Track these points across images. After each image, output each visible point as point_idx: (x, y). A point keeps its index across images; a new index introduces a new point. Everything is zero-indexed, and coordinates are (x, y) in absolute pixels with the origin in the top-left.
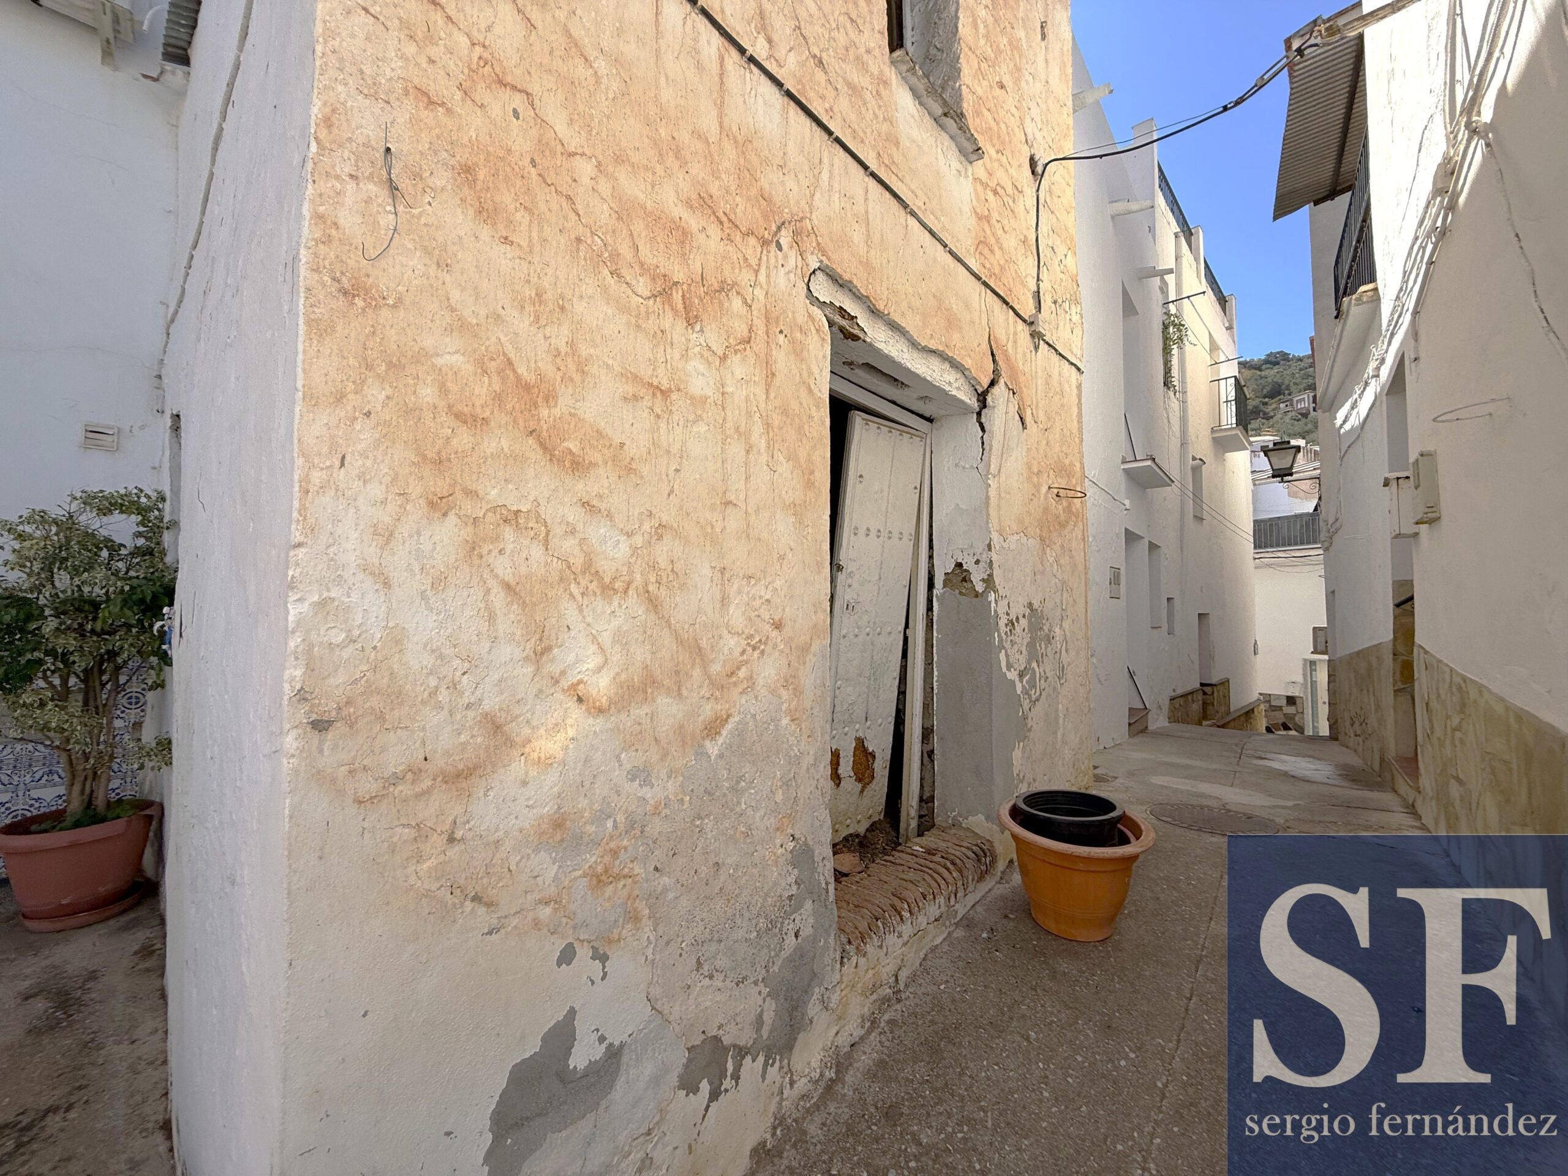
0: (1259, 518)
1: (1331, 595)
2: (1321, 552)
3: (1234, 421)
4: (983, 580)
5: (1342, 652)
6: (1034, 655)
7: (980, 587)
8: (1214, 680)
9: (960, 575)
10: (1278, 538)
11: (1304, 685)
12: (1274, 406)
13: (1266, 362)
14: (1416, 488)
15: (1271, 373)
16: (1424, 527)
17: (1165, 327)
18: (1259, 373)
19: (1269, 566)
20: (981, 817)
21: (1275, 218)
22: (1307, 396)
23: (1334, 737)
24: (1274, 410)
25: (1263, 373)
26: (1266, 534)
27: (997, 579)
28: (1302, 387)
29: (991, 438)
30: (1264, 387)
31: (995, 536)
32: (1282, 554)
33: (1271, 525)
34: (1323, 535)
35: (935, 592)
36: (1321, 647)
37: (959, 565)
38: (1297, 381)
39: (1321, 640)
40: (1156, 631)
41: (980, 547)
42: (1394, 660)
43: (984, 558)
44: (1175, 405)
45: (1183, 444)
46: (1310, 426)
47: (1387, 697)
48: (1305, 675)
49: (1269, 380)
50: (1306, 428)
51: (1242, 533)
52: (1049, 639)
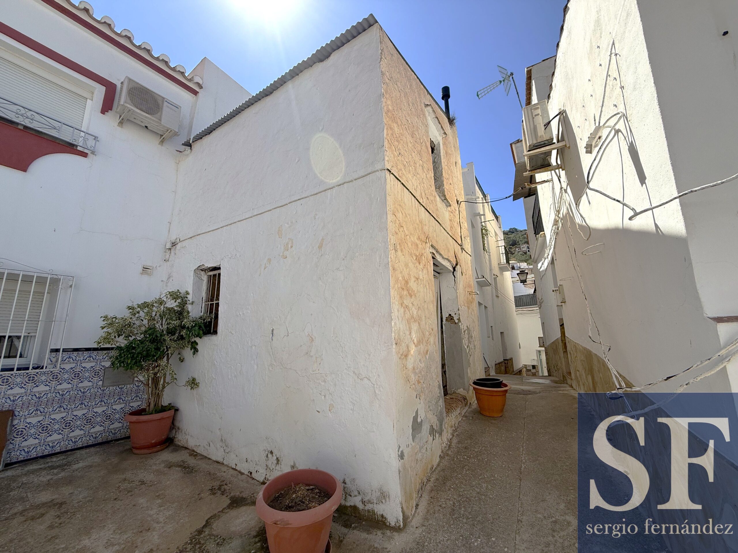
0: (516, 295)
1: (543, 324)
2: (538, 308)
3: (505, 261)
4: (457, 319)
5: (548, 343)
6: (469, 342)
7: (457, 321)
8: (508, 358)
9: (450, 318)
10: (523, 304)
11: (538, 360)
12: (514, 249)
13: (510, 232)
14: (560, 293)
15: (512, 236)
16: (563, 304)
17: (482, 230)
18: (507, 236)
19: (521, 314)
20: (462, 389)
21: (513, 200)
22: (525, 246)
23: (550, 375)
24: (514, 250)
25: (509, 236)
26: (518, 301)
27: (461, 319)
28: (523, 242)
29: (457, 280)
30: (510, 242)
31: (459, 306)
32: (525, 309)
33: (520, 298)
34: (538, 303)
35: (443, 323)
36: (542, 345)
37: (450, 315)
38: (521, 240)
39: (541, 342)
40: (489, 338)
41: (456, 310)
42: (562, 342)
43: (457, 313)
44: (487, 256)
45: (491, 270)
46: (527, 258)
47: (562, 354)
48: (537, 356)
49: (511, 239)
50: (526, 259)
51: (511, 302)
52: (472, 337)
